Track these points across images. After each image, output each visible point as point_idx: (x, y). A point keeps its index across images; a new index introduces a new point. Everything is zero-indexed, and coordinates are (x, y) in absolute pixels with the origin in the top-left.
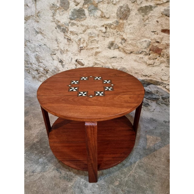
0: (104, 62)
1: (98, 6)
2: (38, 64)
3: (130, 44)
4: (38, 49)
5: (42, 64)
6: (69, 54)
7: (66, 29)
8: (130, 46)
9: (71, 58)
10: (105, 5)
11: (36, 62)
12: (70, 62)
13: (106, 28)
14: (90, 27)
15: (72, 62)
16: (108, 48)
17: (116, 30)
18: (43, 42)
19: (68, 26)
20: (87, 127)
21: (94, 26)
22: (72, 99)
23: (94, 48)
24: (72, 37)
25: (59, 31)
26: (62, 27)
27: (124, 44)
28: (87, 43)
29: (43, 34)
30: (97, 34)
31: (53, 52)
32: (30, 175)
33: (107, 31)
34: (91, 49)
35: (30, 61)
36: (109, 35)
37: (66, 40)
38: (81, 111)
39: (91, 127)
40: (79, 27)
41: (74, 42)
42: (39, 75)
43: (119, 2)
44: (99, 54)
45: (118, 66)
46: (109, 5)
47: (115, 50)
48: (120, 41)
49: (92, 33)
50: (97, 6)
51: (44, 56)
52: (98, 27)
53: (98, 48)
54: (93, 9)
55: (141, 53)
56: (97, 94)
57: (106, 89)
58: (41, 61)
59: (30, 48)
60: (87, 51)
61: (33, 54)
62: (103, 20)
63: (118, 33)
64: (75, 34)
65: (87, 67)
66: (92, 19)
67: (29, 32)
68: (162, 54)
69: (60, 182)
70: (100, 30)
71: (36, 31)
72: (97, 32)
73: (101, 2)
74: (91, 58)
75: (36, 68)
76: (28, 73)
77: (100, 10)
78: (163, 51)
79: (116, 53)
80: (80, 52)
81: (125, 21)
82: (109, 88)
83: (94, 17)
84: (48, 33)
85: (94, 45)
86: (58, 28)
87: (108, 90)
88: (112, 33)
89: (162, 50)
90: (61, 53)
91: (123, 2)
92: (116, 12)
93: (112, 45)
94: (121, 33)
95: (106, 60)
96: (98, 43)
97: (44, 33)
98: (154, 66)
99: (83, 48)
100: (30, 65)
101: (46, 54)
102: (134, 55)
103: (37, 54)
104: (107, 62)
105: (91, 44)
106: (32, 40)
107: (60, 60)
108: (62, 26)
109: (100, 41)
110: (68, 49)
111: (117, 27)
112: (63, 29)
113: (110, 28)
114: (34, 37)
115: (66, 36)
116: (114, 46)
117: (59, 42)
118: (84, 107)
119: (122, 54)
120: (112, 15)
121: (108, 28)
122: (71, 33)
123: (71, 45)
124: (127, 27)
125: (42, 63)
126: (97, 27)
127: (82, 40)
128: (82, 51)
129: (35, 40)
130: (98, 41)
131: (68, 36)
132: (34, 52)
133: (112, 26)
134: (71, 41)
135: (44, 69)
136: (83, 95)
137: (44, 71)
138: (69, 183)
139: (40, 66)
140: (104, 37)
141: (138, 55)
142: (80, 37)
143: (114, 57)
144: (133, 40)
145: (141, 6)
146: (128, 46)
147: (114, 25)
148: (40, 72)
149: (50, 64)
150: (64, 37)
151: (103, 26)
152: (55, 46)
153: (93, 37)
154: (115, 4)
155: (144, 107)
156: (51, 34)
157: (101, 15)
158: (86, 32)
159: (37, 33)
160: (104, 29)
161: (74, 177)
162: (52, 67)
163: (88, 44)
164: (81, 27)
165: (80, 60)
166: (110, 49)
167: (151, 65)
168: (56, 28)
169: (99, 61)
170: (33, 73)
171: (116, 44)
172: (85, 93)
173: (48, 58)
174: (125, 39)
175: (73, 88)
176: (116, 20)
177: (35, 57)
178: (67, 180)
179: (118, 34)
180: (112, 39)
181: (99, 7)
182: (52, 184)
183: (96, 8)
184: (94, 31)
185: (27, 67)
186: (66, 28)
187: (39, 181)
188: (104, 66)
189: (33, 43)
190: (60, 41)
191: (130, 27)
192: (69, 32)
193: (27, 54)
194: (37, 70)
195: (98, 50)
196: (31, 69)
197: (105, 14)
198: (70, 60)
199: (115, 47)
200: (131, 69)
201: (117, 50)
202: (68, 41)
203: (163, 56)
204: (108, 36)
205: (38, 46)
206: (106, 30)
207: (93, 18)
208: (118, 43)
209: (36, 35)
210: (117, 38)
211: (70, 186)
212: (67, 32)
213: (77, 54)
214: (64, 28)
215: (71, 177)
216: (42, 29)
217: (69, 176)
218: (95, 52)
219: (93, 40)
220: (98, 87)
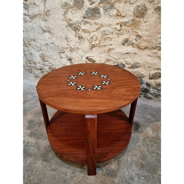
0: (117, 58)
1: (114, 5)
2: (43, 63)
3: (145, 40)
4: (44, 48)
5: (48, 63)
6: (80, 51)
7: (78, 27)
8: (145, 43)
9: (81, 55)
10: (122, 5)
11: (41, 61)
12: (80, 59)
13: (121, 25)
14: (104, 25)
15: (82, 60)
16: (121, 44)
17: (131, 28)
18: (51, 40)
19: (81, 24)
20: (88, 119)
21: (109, 24)
22: (71, 93)
23: (106, 45)
24: (84, 35)
25: (70, 29)
26: (74, 26)
27: (139, 41)
28: (100, 40)
29: (51, 32)
30: (111, 32)
31: (62, 50)
33: (122, 29)
34: (104, 46)
35: (34, 60)
36: (124, 32)
37: (77, 39)
38: (80, 104)
39: (91, 119)
40: (92, 25)
41: (86, 40)
42: (43, 74)
43: (136, 2)
44: (113, 51)
45: (131, 61)
46: (126, 4)
47: (129, 47)
48: (135, 37)
49: (106, 31)
50: (113, 5)
51: (51, 55)
53: (111, 45)
54: (109, 8)
55: (155, 48)
56: (95, 88)
57: (103, 83)
58: (46, 60)
59: (35, 47)
60: (99, 48)
61: (38, 53)
62: (118, 18)
63: (133, 30)
64: (88, 32)
65: (99, 63)
66: (107, 17)
67: (35, 31)
70: (114, 28)
71: (43, 29)
72: (111, 30)
73: (118, 1)
74: (103, 55)
75: (40, 67)
76: (30, 72)
77: (117, 9)
79: (129, 49)
80: (92, 50)
81: (141, 19)
82: (106, 82)
83: (109, 15)
84: (57, 31)
85: (107, 42)
86: (69, 26)
87: (105, 84)
88: (127, 30)
90: (71, 51)
91: (140, 2)
92: (132, 11)
93: (126, 42)
94: (136, 30)
95: (119, 56)
96: (111, 40)
97: (53, 32)
99: (96, 45)
100: (33, 65)
101: (53, 53)
102: (148, 50)
103: (42, 53)
104: (120, 58)
105: (104, 41)
106: (38, 40)
107: (70, 58)
108: (74, 24)
109: (113, 38)
110: (79, 47)
111: (133, 24)
112: (75, 27)
113: (125, 26)
114: (41, 36)
115: (77, 34)
116: (128, 43)
117: (69, 41)
118: (83, 100)
119: (136, 50)
120: (129, 13)
121: (123, 26)
122: (83, 31)
123: (82, 43)
124: (143, 24)
125: (47, 61)
126: (112, 25)
127: (94, 38)
128: (93, 48)
129: (41, 39)
130: (111, 38)
131: (80, 34)
132: (39, 51)
133: (128, 24)
134: (82, 39)
135: (50, 68)
136: (82, 89)
137: (49, 70)
139: (45, 65)
140: (118, 34)
141: (152, 51)
142: (92, 35)
143: (127, 53)
144: (149, 36)
145: (158, 6)
146: (143, 42)
147: (129, 23)
148: (44, 71)
149: (58, 62)
150: (75, 35)
151: (118, 24)
152: (64, 44)
153: (106, 34)
154: (132, 4)
155: (155, 98)
156: (60, 33)
157: (116, 14)
158: (99, 30)
159: (45, 31)
160: (118, 27)
161: (117, 172)
162: (60, 66)
163: (101, 42)
164: (95, 25)
165: (91, 58)
166: (124, 45)
168: (67, 27)
169: (111, 57)
170: (36, 73)
171: (130, 41)
172: (84, 87)
173: (56, 56)
174: (140, 36)
175: (72, 83)
176: (132, 18)
177: (40, 56)
179: (133, 32)
180: (127, 36)
181: (115, 6)
183: (112, 7)
184: (109, 29)
185: (29, 67)
186: (79, 26)
188: (116, 62)
189: (39, 42)
190: (71, 39)
191: (146, 25)
192: (81, 30)
193: (31, 53)
194: (41, 69)
195: (111, 47)
196: (34, 68)
197: (121, 13)
198: (80, 57)
200: (144, 63)
201: (131, 46)
202: (79, 39)
204: (122, 33)
205: (44, 45)
206: (121, 27)
207: (108, 16)
208: (132, 40)
209: (43, 34)
210: (132, 35)
211: (117, 181)
212: (79, 30)
213: (88, 52)
214: (76, 26)
216: (51, 27)
217: (111, 172)
218: (107, 49)
219: (107, 37)
220: (95, 81)
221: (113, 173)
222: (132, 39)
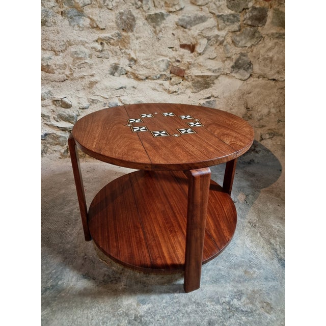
0: (107, 97)
1: (84, 10)
3: (143, 65)
8: (144, 69)
10: (97, 11)
13: (102, 44)
14: (73, 43)
16: (109, 74)
17: (118, 47)
21: (81, 41)
23: (85, 76)
27: (134, 67)
28: (71, 69)
30: (87, 54)
33: (105, 48)
34: (81, 78)
36: (108, 54)
43: (117, 7)
44: (98, 85)
45: (130, 100)
46: (103, 10)
47: (122, 77)
48: (127, 62)
49: (79, 52)
50: (82, 11)
52: (88, 43)
53: (92, 76)
54: (76, 15)
55: (159, 78)
60: (73, 82)
62: (94, 32)
63: (123, 51)
66: (76, 30)
68: (185, 76)
70: (92, 48)
72: (87, 51)
73: (89, 4)
74: (82, 94)
77: (89, 17)
78: (186, 72)
79: (123, 81)
81: (130, 34)
83: (79, 26)
85: (85, 72)
88: (113, 51)
89: (184, 70)
91: (123, 7)
92: (114, 21)
93: (115, 69)
94: (127, 51)
95: (110, 93)
96: (91, 68)
98: (178, 94)
99: (66, 78)
102: (150, 81)
104: (112, 96)
105: (80, 70)
109: (94, 65)
111: (119, 42)
113: (109, 44)
116: (119, 71)
119: (133, 82)
120: (109, 24)
121: (105, 44)
124: (135, 42)
126: (86, 42)
130: (91, 65)
133: (112, 41)
140: (101, 57)
141: (156, 81)
143: (121, 88)
144: (147, 60)
145: (149, 14)
146: (141, 69)
147: (114, 40)
151: (97, 41)
153: (81, 58)
154: (111, 9)
157: (90, 25)
158: (67, 51)
160: (99, 47)
163: (74, 71)
166: (114, 75)
167: (175, 93)
169: (97, 95)
171: (122, 68)
174: (134, 60)
176: (116, 31)
179: (122, 53)
180: (115, 60)
181: (85, 12)
183: (81, 13)
184: (82, 48)
188: (108, 103)
191: (140, 43)
195: (93, 79)
197: (98, 23)
199: (121, 72)
201: (125, 76)
203: (186, 80)
204: (107, 56)
206: (103, 47)
207: (77, 28)
208: (124, 66)
210: (121, 58)
218: (87, 83)
219: (83, 63)
222: (124, 64)
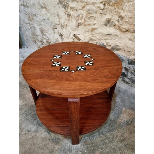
0: (99, 38)
2: (42, 36)
3: (127, 22)
4: (42, 23)
5: (45, 36)
6: (69, 28)
7: (67, 5)
8: (127, 25)
9: (69, 32)
11: (41, 34)
12: (68, 36)
13: (104, 4)
14: (89, 4)
15: (70, 36)
16: (104, 25)
17: (114, 7)
18: (47, 16)
19: (69, 2)
21: (93, 2)
23: (90, 24)
24: (72, 13)
25: (61, 6)
26: (63, 3)
27: (121, 22)
28: (85, 19)
29: (47, 9)
30: (95, 11)
31: (55, 26)
32: (25, 134)
33: (105, 8)
34: (89, 25)
35: (36, 33)
36: (107, 12)
37: (66, 16)
40: (79, 3)
41: (73, 18)
42: (43, 46)
44: (96, 31)
45: (112, 43)
47: (111, 28)
48: (117, 18)
49: (90, 9)
51: (47, 30)
52: (96, 4)
53: (94, 24)
58: (44, 34)
59: (36, 21)
60: (84, 27)
61: (39, 27)
63: (116, 10)
64: (75, 10)
65: (83, 41)
67: (36, 7)
69: (49, 143)
70: (99, 7)
71: (41, 6)
72: (95, 9)
74: (87, 34)
75: (40, 39)
76: (35, 43)
79: (112, 30)
80: (78, 28)
84: (51, 8)
85: (91, 22)
86: (60, 3)
88: (110, 10)
90: (61, 27)
93: (108, 22)
94: (119, 10)
95: (101, 37)
96: (95, 20)
97: (48, 8)
99: (81, 24)
100: (36, 37)
101: (49, 28)
102: (129, 33)
103: (41, 28)
104: (102, 39)
105: (89, 20)
106: (38, 15)
107: (61, 33)
108: (64, 2)
109: (97, 18)
110: (67, 24)
111: (116, 4)
112: (64, 5)
113: (109, 5)
114: (40, 12)
115: (66, 11)
116: (110, 24)
117: (60, 18)
119: (117, 32)
121: (107, 5)
122: (71, 8)
123: (71, 21)
124: (126, 4)
125: (45, 35)
126: (96, 3)
127: (80, 16)
128: (79, 26)
129: (40, 14)
130: (95, 18)
131: (68, 11)
132: (39, 25)
133: (111, 3)
134: (70, 17)
135: (47, 41)
137: (47, 43)
138: (56, 146)
139: (44, 38)
142: (78, 13)
143: (109, 35)
144: (131, 18)
146: (125, 24)
147: (112, 2)
148: (44, 43)
149: (52, 37)
150: (65, 13)
151: (102, 2)
152: (56, 21)
153: (90, 13)
155: (132, 83)
156: (53, 9)
158: (85, 8)
159: (42, 8)
160: (102, 6)
161: (61, 141)
162: (54, 40)
163: (86, 21)
164: (81, 3)
165: (77, 35)
166: (106, 26)
168: (58, 4)
169: (95, 37)
170: (39, 44)
171: (113, 22)
173: (51, 31)
174: (122, 17)
177: (40, 30)
178: (55, 143)
179: (115, 12)
180: (109, 16)
182: (43, 144)
184: (93, 7)
185: (34, 38)
186: (67, 3)
187: (32, 140)
188: (99, 42)
189: (39, 17)
190: (61, 16)
191: (129, 5)
192: (69, 8)
193: (34, 27)
194: (41, 41)
195: (94, 27)
196: (37, 40)
198: (68, 34)
199: (111, 24)
200: (125, 47)
201: (113, 27)
202: (68, 16)
204: (105, 13)
205: (42, 20)
208: (114, 21)
209: (41, 10)
210: (114, 15)
211: (57, 148)
212: (68, 8)
213: (75, 29)
214: (65, 3)
215: (58, 141)
216: (47, 4)
217: (57, 139)
218: (91, 28)
219: (91, 17)
221: (57, 141)
222: (114, 20)
